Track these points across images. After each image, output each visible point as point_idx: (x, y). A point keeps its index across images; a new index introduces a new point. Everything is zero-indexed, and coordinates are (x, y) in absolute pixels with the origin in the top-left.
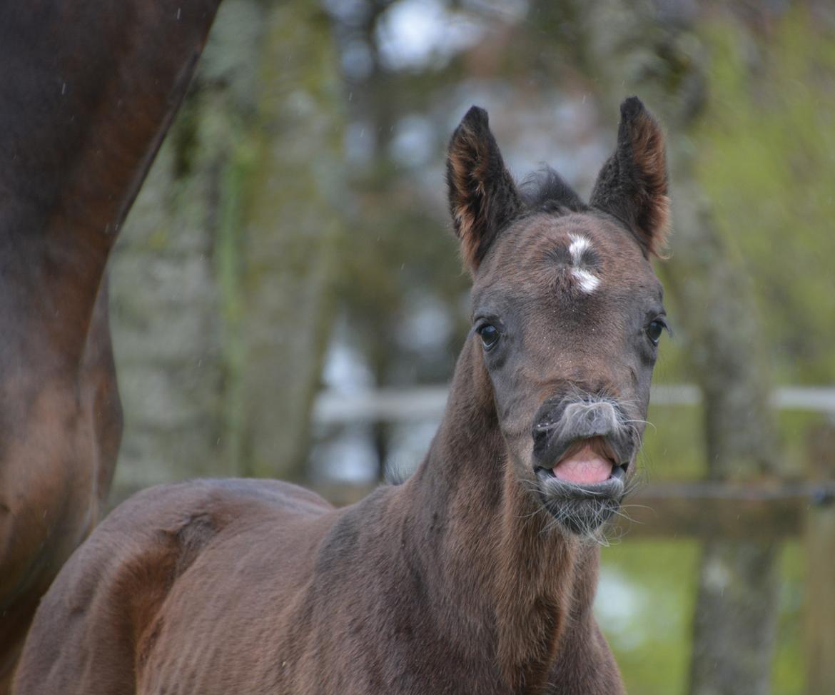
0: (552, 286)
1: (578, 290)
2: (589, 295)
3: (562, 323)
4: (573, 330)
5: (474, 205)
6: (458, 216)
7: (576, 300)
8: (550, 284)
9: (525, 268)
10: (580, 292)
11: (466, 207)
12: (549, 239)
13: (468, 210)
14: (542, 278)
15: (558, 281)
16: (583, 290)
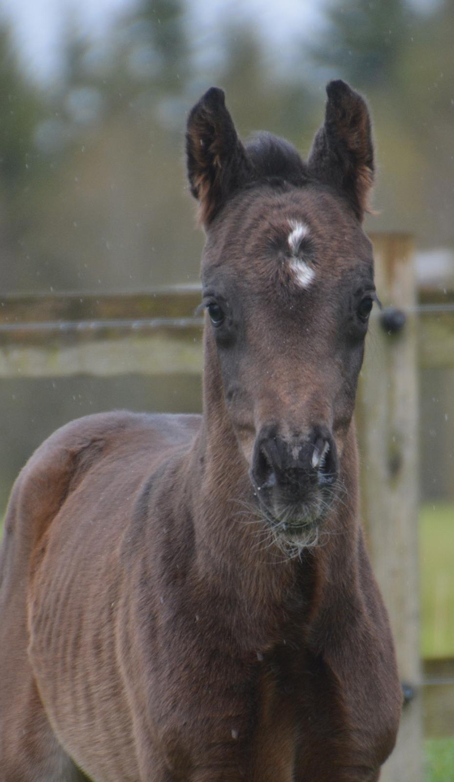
0: (272, 279)
1: (294, 284)
2: (305, 290)
3: (281, 322)
4: (289, 332)
5: (210, 174)
6: (196, 185)
7: (294, 296)
8: (271, 277)
9: (250, 255)
10: (296, 286)
11: (203, 176)
12: (272, 225)
13: (205, 180)
14: (263, 270)
15: (277, 274)
16: (299, 284)
